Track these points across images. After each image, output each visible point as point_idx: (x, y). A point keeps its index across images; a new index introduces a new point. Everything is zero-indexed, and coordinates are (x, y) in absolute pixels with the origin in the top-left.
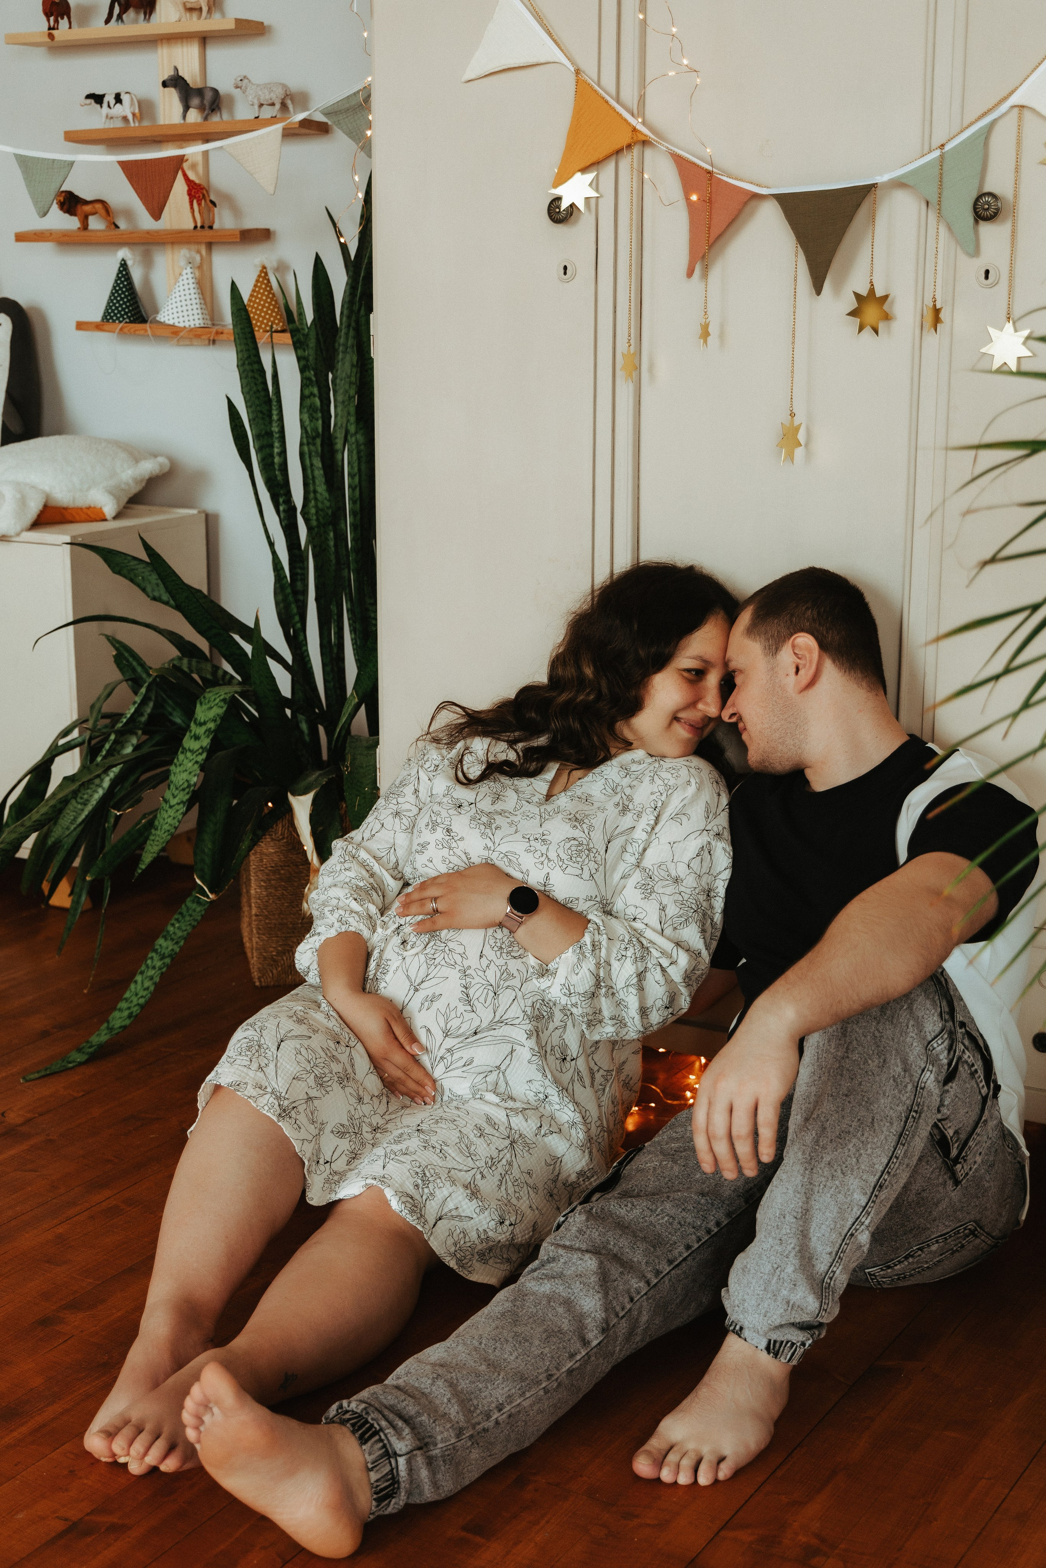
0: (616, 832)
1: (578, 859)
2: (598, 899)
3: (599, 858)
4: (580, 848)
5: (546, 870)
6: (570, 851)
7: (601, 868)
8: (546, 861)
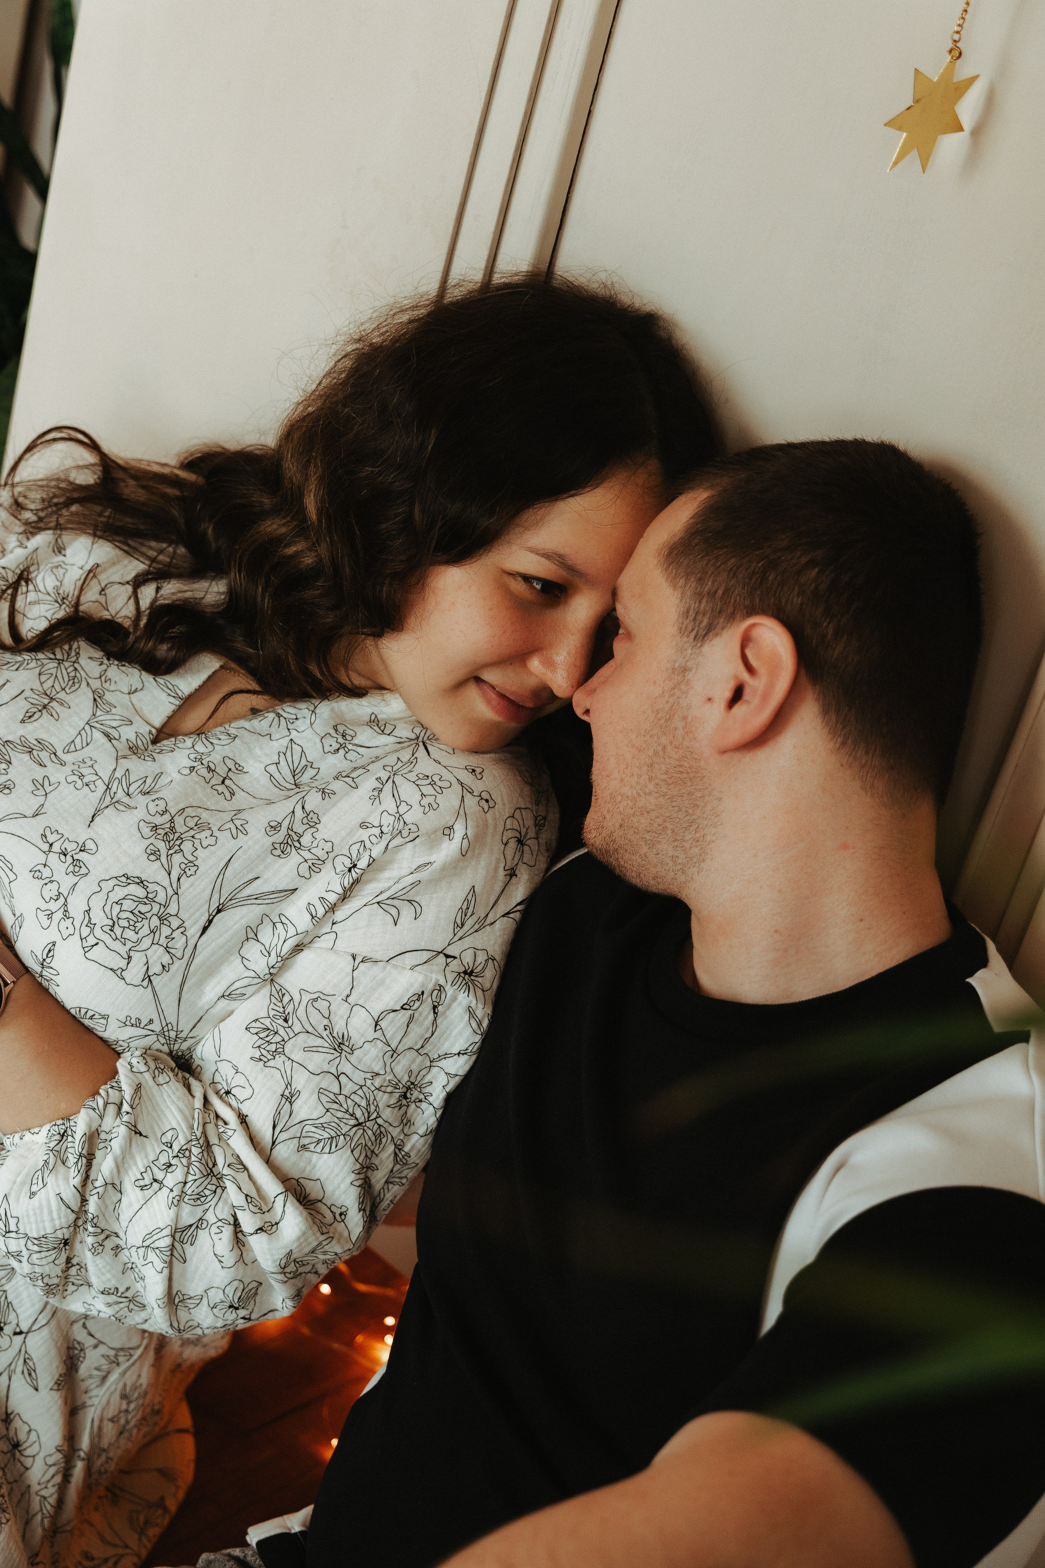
0: (248, 891)
1: (129, 934)
2: (156, 1027)
3: (179, 943)
4: (144, 908)
5: (52, 935)
6: (116, 908)
7: (178, 967)
8: (59, 915)
